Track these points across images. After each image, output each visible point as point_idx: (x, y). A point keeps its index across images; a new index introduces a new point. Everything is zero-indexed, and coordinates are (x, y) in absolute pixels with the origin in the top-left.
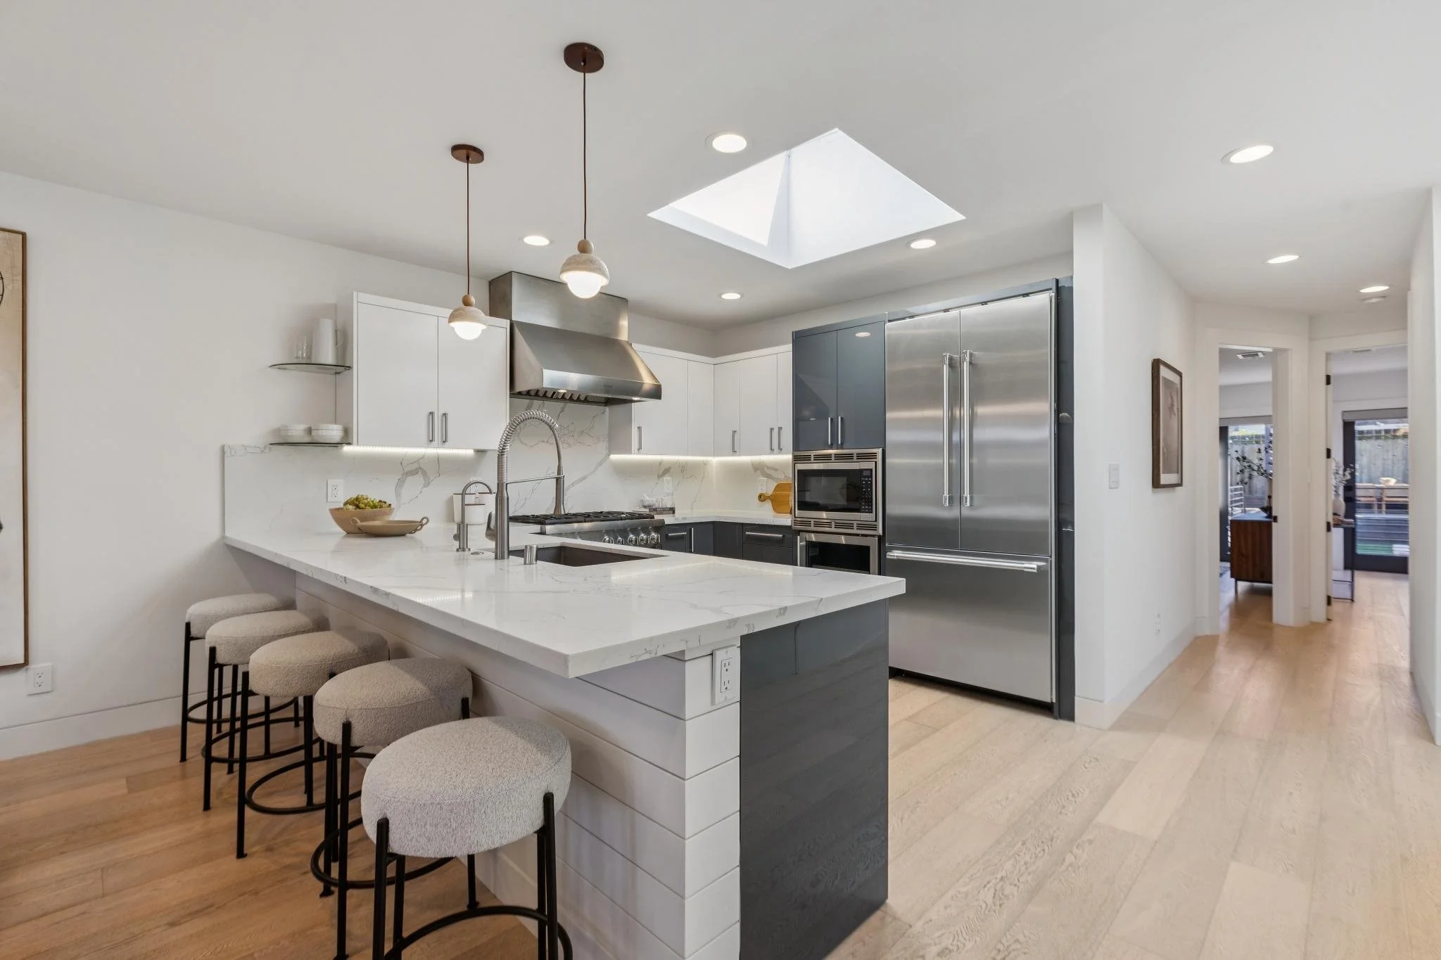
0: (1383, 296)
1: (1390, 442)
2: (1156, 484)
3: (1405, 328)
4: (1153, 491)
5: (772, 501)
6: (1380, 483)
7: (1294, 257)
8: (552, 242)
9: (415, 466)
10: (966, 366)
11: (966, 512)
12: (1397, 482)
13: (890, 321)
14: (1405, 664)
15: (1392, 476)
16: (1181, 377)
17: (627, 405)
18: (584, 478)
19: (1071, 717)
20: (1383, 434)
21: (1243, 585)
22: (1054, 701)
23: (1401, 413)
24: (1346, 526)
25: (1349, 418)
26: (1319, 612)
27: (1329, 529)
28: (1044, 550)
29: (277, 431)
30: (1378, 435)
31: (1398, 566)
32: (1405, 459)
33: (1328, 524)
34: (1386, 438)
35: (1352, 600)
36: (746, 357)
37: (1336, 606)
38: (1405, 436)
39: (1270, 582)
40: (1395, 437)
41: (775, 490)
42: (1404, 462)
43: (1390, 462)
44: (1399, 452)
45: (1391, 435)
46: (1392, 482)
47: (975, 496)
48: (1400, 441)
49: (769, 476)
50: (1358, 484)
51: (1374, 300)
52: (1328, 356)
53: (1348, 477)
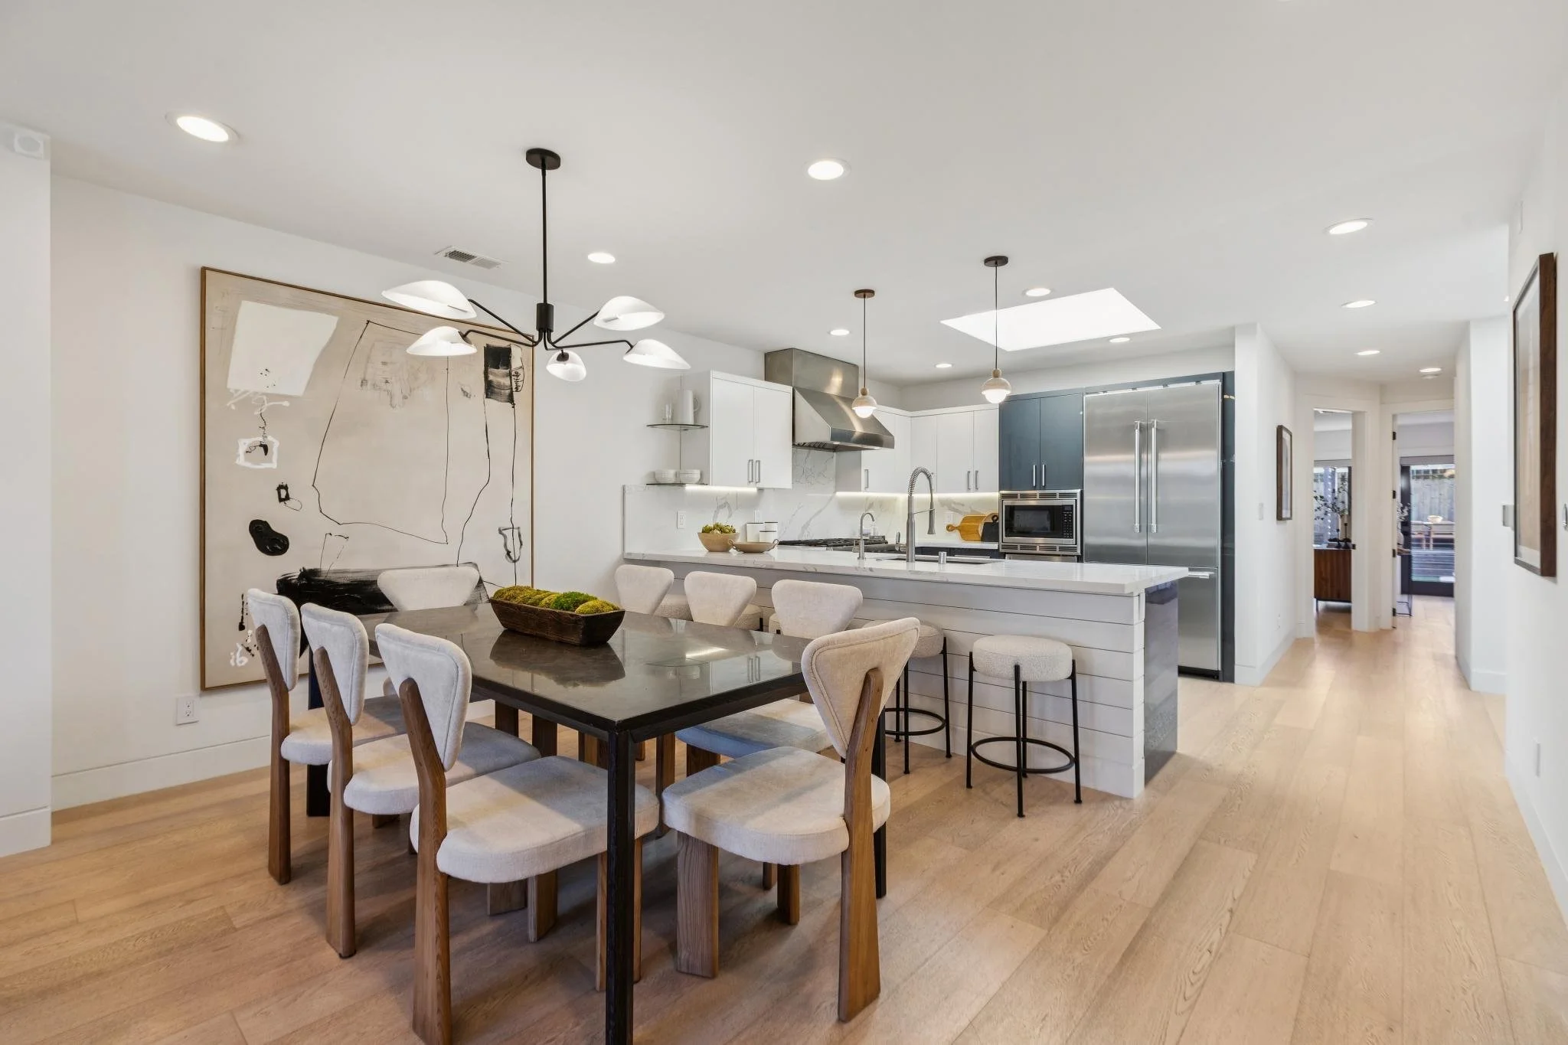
0: (1436, 374)
1: (1437, 481)
2: (1279, 517)
3: (1453, 398)
4: (1277, 523)
5: (960, 531)
6: (1428, 521)
7: (1376, 352)
8: (850, 332)
9: (724, 501)
10: (1154, 431)
11: (1152, 541)
12: (1444, 520)
13: (1087, 393)
14: (1452, 652)
15: (1439, 514)
16: (1291, 436)
17: (857, 452)
18: (820, 511)
19: (1231, 679)
20: (1431, 473)
21: (1322, 604)
22: (1220, 669)
23: (1449, 459)
24: (1404, 554)
25: (1405, 464)
26: (1386, 621)
27: (1394, 555)
28: (1214, 564)
29: (654, 474)
30: (1426, 475)
31: (1446, 591)
32: (1451, 498)
33: (1394, 551)
34: (1434, 478)
35: (1410, 615)
36: (947, 412)
37: (1399, 619)
38: (1452, 477)
39: (1350, 601)
40: (1441, 477)
41: (962, 522)
42: (1449, 501)
43: (1437, 501)
44: (1445, 491)
45: (1438, 475)
46: (1439, 520)
47: (1159, 526)
48: (1446, 481)
49: (956, 511)
50: (1413, 521)
51: (1430, 377)
52: (1394, 417)
53: (1406, 514)
